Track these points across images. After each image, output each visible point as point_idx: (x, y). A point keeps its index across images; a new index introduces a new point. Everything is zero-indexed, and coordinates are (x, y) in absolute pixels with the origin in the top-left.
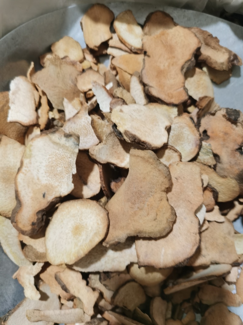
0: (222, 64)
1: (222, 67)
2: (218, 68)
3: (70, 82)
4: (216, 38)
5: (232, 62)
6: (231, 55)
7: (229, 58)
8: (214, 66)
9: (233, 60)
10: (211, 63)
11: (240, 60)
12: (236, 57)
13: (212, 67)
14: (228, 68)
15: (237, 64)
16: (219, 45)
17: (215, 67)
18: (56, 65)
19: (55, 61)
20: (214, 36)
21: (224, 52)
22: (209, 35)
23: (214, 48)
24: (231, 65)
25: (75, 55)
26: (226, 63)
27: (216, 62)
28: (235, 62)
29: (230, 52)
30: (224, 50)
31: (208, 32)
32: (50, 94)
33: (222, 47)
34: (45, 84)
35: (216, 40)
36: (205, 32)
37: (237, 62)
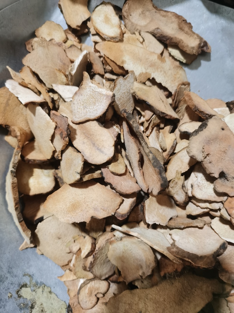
0: (193, 48)
1: (193, 51)
2: (188, 52)
3: (59, 61)
4: (190, 24)
5: (202, 48)
6: (202, 42)
7: (200, 44)
8: (185, 49)
9: (203, 47)
10: (183, 47)
11: (209, 48)
12: (206, 44)
13: (184, 50)
14: (198, 53)
15: (206, 51)
16: (192, 31)
17: (186, 51)
18: (44, 47)
19: (42, 43)
20: (188, 22)
21: (196, 38)
22: (184, 20)
23: (187, 33)
24: (201, 51)
25: (59, 36)
26: (196, 48)
27: (188, 46)
28: (205, 48)
29: (201, 39)
30: (196, 36)
31: (183, 18)
32: (41, 74)
33: (194, 33)
34: (35, 65)
35: (190, 26)
36: (180, 17)
37: (206, 49)
